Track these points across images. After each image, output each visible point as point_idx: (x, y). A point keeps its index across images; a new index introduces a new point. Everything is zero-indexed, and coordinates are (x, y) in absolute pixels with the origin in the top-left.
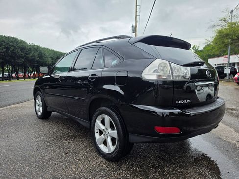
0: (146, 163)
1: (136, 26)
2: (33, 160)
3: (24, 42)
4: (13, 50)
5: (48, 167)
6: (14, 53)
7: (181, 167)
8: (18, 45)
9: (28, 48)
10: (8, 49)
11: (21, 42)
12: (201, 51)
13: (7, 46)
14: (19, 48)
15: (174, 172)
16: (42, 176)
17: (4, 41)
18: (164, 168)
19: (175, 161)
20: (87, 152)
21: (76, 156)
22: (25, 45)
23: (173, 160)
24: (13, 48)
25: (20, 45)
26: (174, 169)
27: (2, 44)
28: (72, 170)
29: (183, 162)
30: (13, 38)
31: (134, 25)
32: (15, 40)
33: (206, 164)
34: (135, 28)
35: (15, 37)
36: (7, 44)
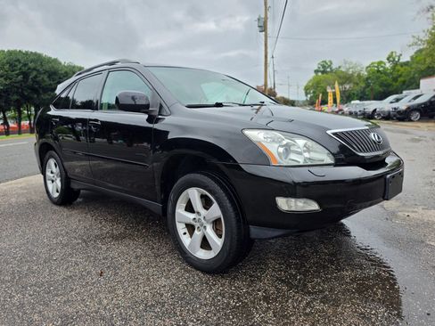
0: (253, 290)
1: (266, 18)
2: (33, 280)
3: (55, 60)
4: (36, 77)
5: (57, 295)
6: (38, 83)
7: (324, 300)
8: (44, 68)
9: (63, 72)
10: (26, 75)
11: (50, 60)
12: (406, 64)
13: (25, 69)
14: (46, 72)
15: (308, 310)
16: (40, 312)
17: (18, 60)
18: (287, 301)
19: (314, 288)
20: (138, 267)
21: (116, 274)
22: (56, 66)
23: (309, 285)
24: (35, 73)
25: (47, 67)
26: (308, 304)
27: (16, 66)
28: (100, 303)
29: (331, 290)
30: (35, 54)
31: (263, 16)
32: (38, 58)
33: (382, 294)
34: (265, 23)
35: (38, 52)
36: (25, 65)
